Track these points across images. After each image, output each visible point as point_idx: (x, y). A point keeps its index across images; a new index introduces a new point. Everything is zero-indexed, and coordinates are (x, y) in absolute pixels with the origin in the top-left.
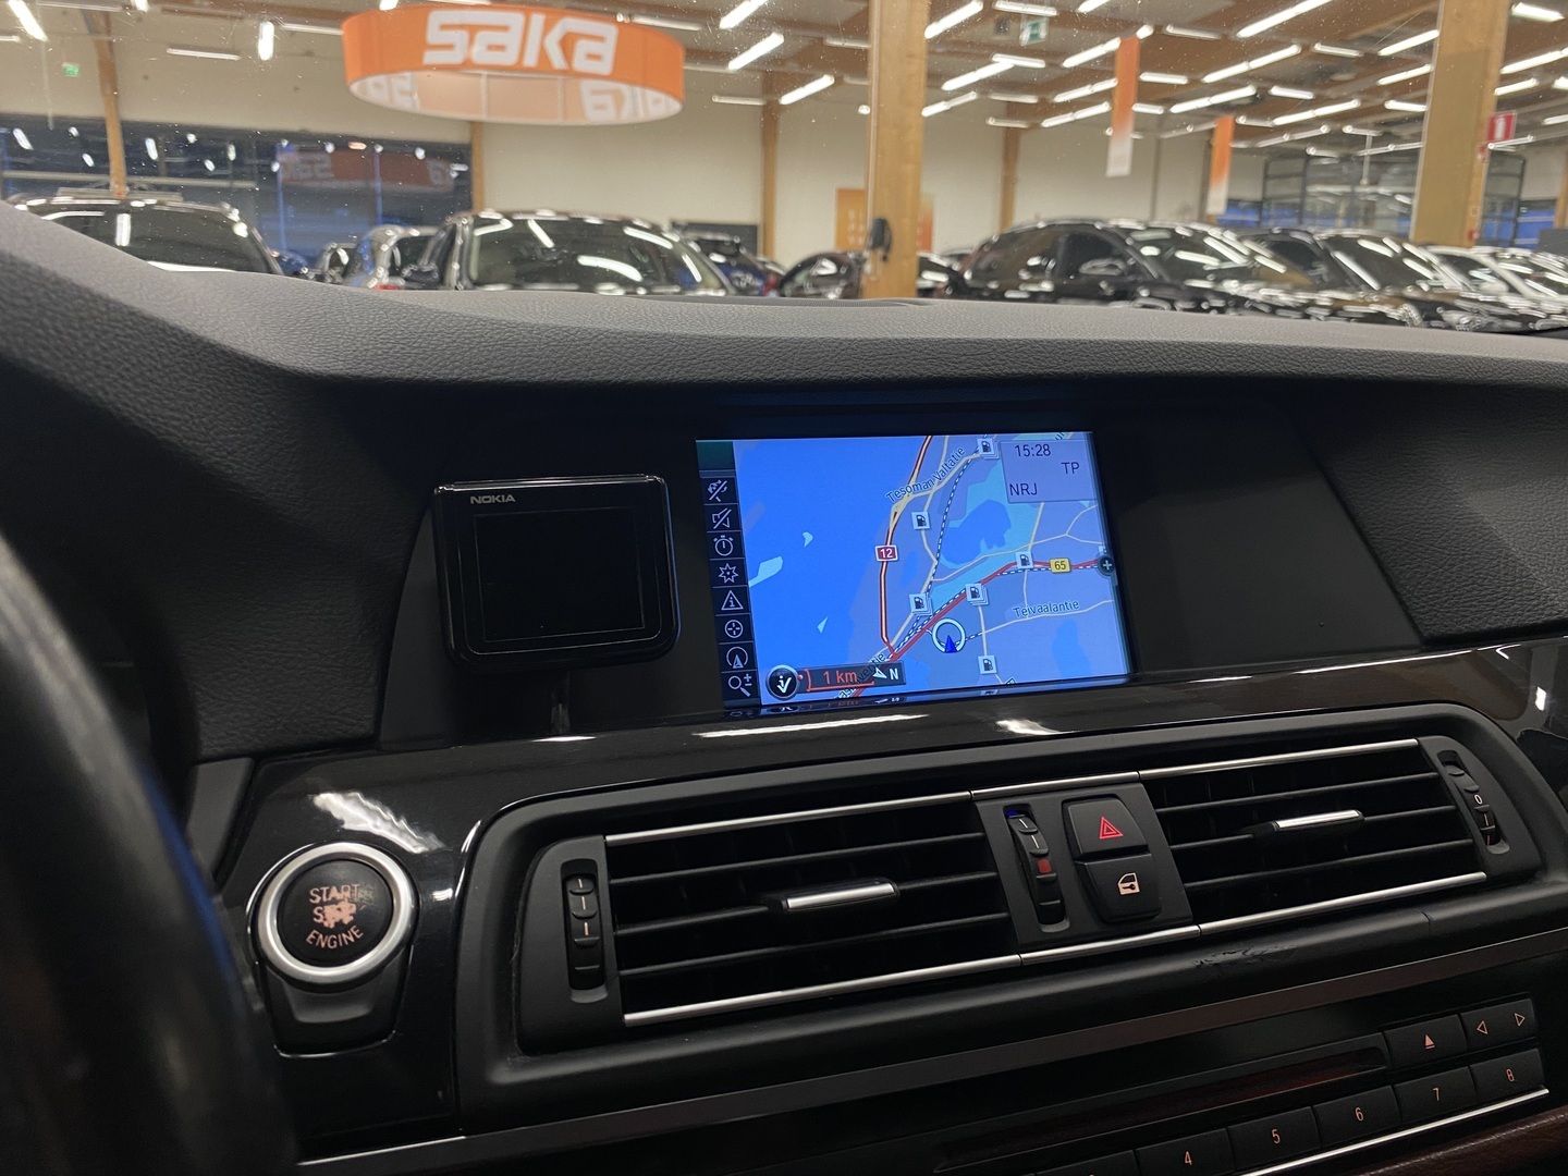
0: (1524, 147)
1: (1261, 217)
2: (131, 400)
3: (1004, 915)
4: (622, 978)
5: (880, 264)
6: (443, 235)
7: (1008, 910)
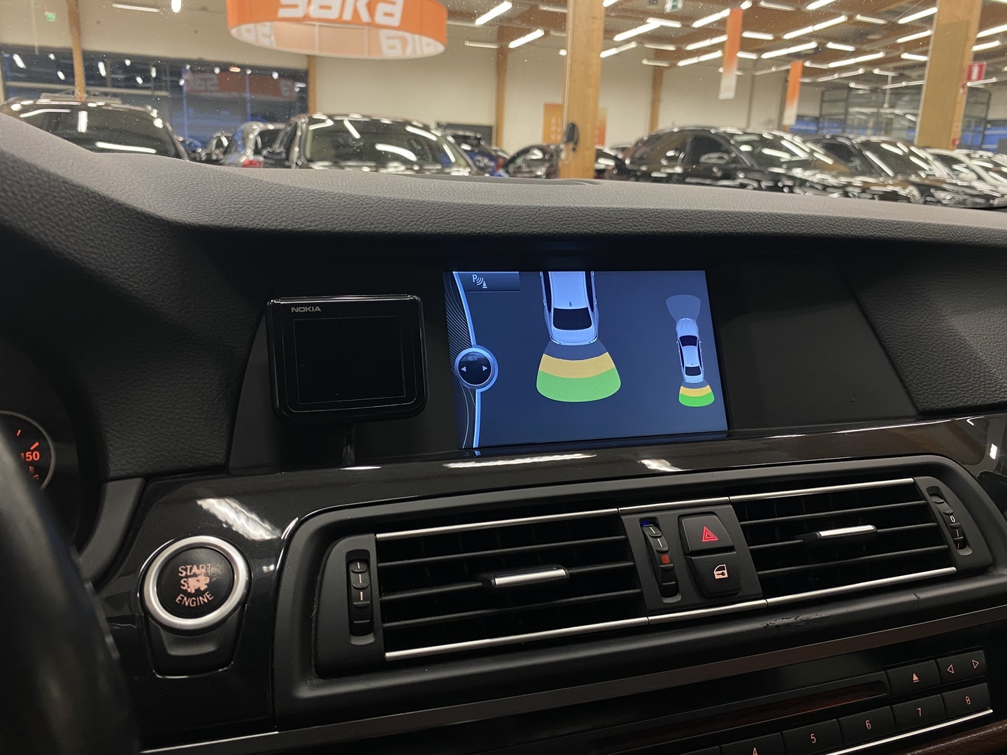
0: (990, 85)
1: (819, 128)
2: (63, 240)
3: (638, 590)
4: (384, 628)
5: (571, 153)
6: (289, 129)
7: (641, 588)
